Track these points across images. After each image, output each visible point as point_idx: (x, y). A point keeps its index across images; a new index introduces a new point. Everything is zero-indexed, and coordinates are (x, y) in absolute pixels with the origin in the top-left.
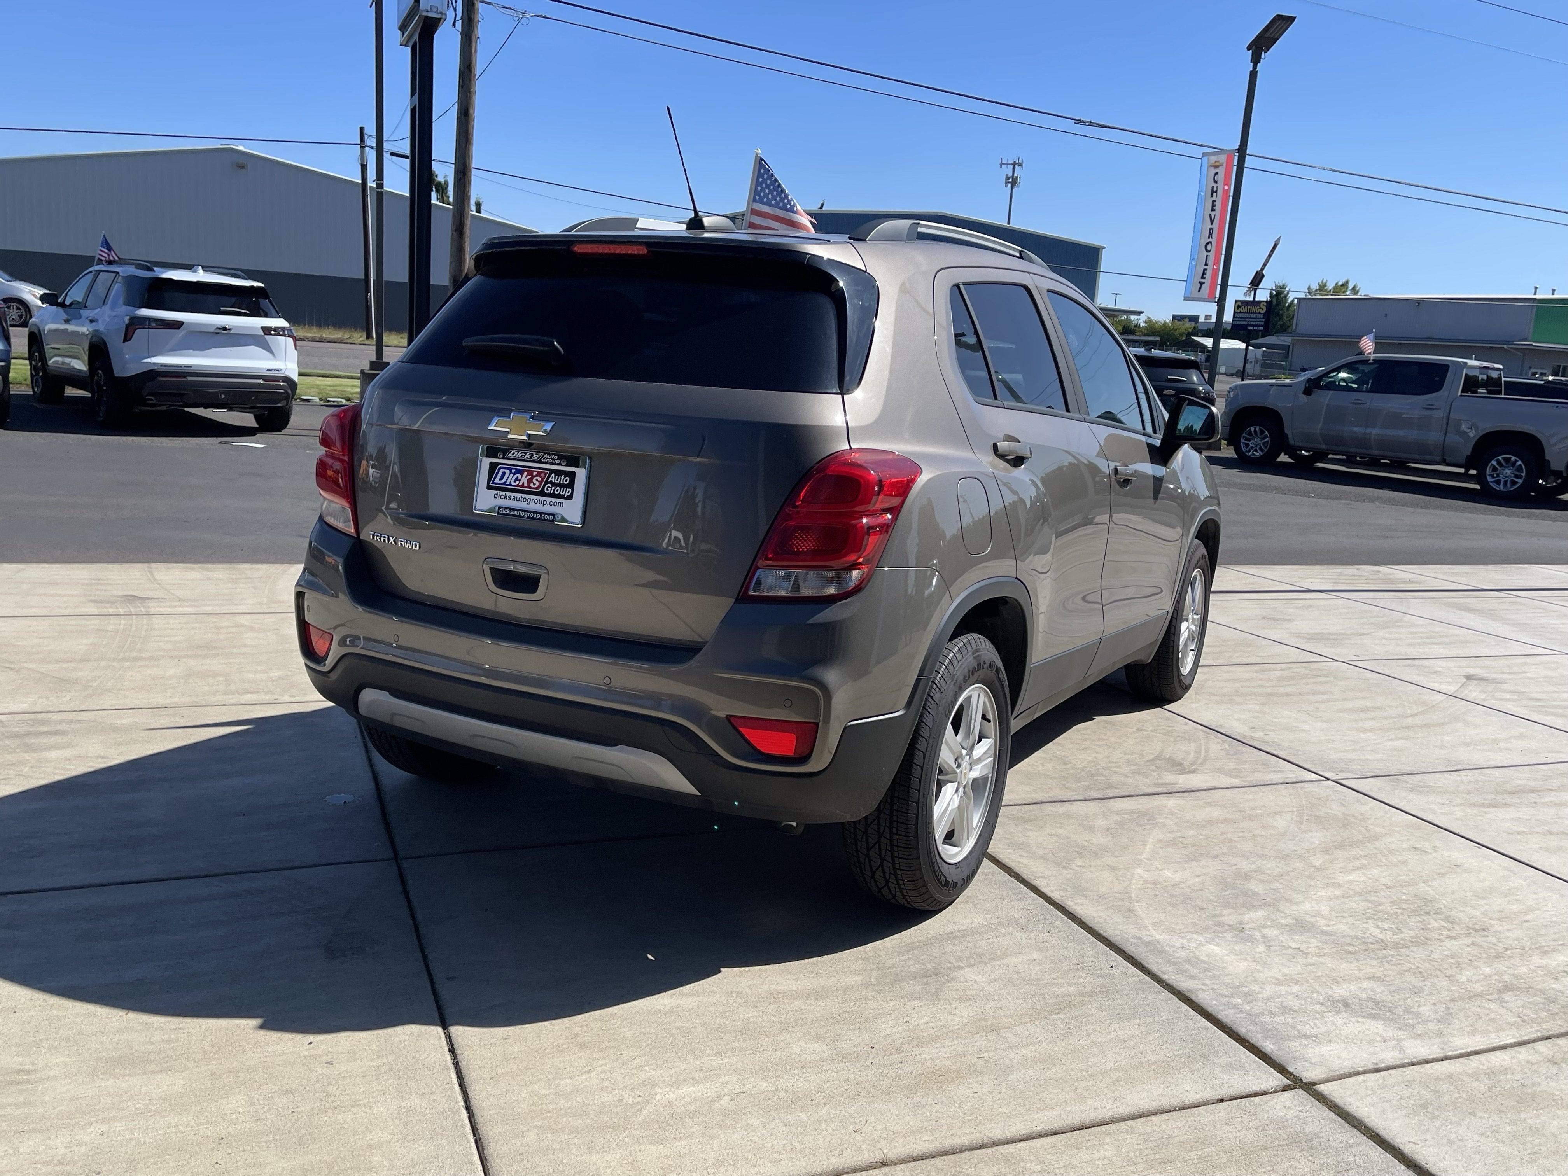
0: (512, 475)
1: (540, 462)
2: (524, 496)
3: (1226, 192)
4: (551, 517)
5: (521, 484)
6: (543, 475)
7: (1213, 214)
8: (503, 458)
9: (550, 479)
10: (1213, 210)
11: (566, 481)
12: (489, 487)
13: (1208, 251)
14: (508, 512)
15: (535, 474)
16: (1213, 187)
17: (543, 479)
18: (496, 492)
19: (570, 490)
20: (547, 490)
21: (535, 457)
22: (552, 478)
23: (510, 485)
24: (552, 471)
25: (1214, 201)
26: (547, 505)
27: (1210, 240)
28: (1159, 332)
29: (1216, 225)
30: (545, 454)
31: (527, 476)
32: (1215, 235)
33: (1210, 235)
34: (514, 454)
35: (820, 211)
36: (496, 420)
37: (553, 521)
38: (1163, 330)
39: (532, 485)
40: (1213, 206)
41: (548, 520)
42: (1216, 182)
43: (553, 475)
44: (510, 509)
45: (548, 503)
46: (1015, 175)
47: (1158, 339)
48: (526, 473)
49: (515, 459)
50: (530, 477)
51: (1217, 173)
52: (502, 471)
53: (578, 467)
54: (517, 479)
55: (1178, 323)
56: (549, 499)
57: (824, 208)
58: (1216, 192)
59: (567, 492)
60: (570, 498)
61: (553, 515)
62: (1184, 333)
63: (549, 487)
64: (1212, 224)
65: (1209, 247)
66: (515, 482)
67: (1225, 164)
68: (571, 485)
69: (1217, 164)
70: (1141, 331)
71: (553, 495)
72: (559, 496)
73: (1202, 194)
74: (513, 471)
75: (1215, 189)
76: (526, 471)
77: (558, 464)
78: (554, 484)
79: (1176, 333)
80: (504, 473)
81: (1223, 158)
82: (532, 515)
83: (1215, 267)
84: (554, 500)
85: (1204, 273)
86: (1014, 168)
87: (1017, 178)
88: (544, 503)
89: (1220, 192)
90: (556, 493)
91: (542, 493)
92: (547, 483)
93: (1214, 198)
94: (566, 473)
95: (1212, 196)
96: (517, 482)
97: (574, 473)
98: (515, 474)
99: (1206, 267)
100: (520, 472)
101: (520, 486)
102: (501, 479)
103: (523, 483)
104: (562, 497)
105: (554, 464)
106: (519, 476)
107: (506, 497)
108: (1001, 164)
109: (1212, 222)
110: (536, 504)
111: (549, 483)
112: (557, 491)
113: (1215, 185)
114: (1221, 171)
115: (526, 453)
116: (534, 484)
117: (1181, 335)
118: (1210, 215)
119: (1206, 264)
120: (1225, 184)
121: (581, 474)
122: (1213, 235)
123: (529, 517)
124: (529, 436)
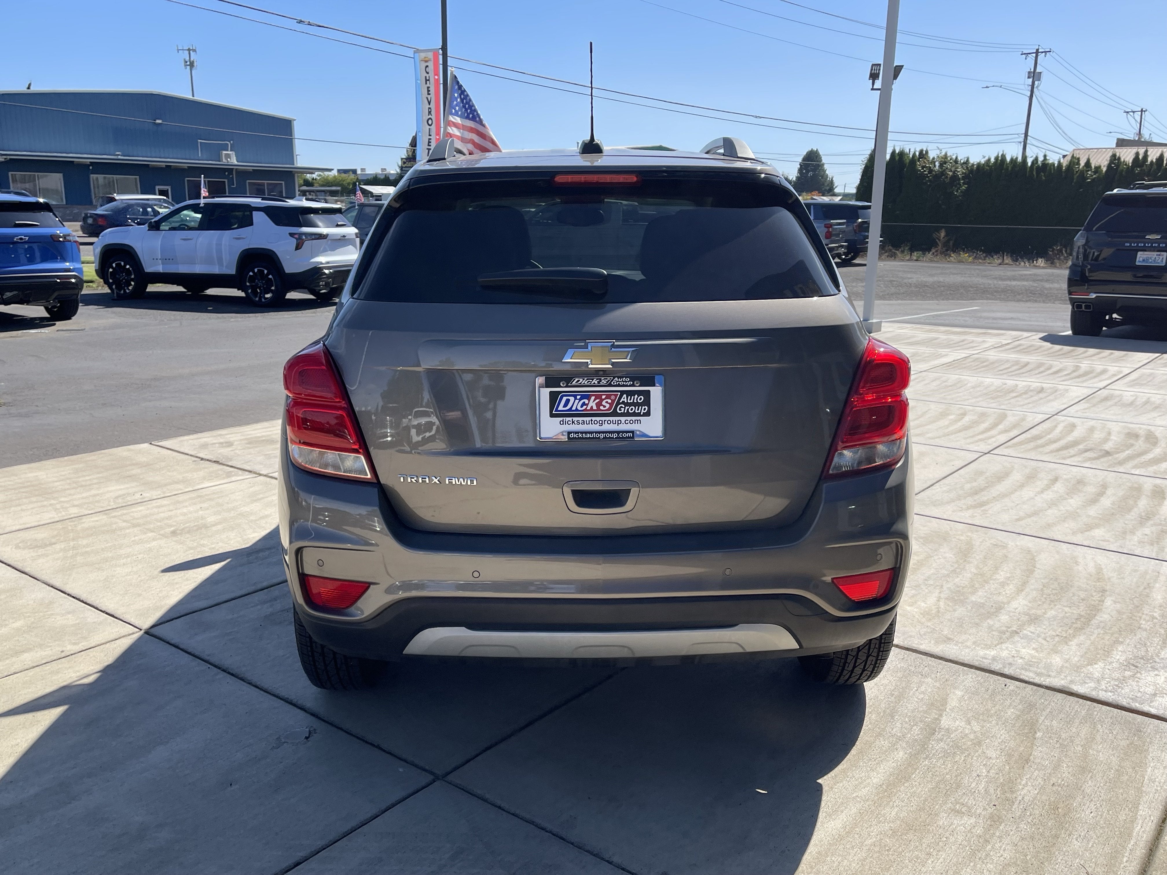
0: (577, 401)
1: (610, 385)
2: (594, 419)
3: (437, 81)
4: (631, 434)
5: (589, 408)
6: (613, 397)
7: (429, 97)
8: (567, 386)
9: (622, 400)
10: (429, 94)
11: (641, 399)
12: (552, 415)
13: (430, 125)
14: (580, 435)
15: (604, 397)
16: (426, 77)
17: (613, 401)
18: (561, 419)
19: (646, 407)
20: (620, 410)
21: (604, 382)
22: (624, 398)
23: (577, 410)
24: (622, 393)
25: (428, 88)
26: (624, 425)
27: (430, 116)
28: (332, 183)
29: (433, 105)
30: (614, 378)
31: (594, 401)
32: (433, 112)
33: (430, 113)
34: (578, 381)
35: (29, 91)
36: (570, 352)
37: (633, 437)
38: (334, 181)
39: (602, 408)
40: (428, 91)
41: (629, 437)
42: (428, 73)
43: (625, 396)
44: (582, 433)
45: (623, 422)
46: (192, 59)
47: (339, 188)
48: (593, 398)
49: (581, 384)
50: (598, 400)
51: (427, 66)
52: (565, 398)
53: (654, 385)
54: (584, 404)
55: (343, 175)
56: (623, 419)
57: (32, 88)
58: (429, 80)
59: (643, 409)
60: (648, 414)
61: (633, 432)
62: (350, 183)
63: (622, 407)
64: (429, 104)
65: (430, 122)
66: (582, 407)
67: (432, 59)
68: (647, 402)
69: (426, 59)
70: (318, 183)
71: (628, 414)
72: (635, 414)
73: (419, 82)
74: (578, 397)
75: (428, 78)
76: (593, 395)
77: (630, 386)
78: (626, 404)
79: (344, 183)
80: (568, 401)
81: (430, 55)
82: (610, 435)
83: (438, 137)
84: (629, 418)
85: (429, 142)
86: (190, 54)
87: (193, 62)
88: (619, 423)
89: (432, 80)
90: (630, 411)
91: (615, 414)
92: (618, 403)
93: (428, 85)
94: (639, 393)
95: (426, 84)
96: (585, 407)
97: (649, 391)
98: (580, 400)
99: (430, 137)
100: (588, 397)
101: (588, 410)
102: (565, 406)
103: (592, 407)
104: (639, 415)
105: (627, 386)
106: (586, 401)
107: (573, 422)
108: (178, 50)
109: (429, 103)
110: (610, 425)
111: (621, 403)
112: (632, 410)
113: (427, 76)
114: (431, 64)
115: (593, 380)
116: (605, 407)
117: (349, 184)
118: (427, 98)
119: (430, 135)
120: (435, 75)
121: (656, 393)
122: (432, 113)
123: (605, 438)
124: (613, 364)
